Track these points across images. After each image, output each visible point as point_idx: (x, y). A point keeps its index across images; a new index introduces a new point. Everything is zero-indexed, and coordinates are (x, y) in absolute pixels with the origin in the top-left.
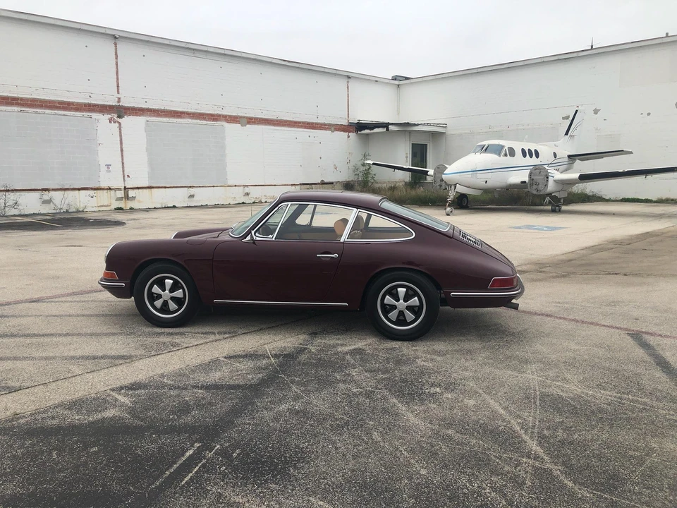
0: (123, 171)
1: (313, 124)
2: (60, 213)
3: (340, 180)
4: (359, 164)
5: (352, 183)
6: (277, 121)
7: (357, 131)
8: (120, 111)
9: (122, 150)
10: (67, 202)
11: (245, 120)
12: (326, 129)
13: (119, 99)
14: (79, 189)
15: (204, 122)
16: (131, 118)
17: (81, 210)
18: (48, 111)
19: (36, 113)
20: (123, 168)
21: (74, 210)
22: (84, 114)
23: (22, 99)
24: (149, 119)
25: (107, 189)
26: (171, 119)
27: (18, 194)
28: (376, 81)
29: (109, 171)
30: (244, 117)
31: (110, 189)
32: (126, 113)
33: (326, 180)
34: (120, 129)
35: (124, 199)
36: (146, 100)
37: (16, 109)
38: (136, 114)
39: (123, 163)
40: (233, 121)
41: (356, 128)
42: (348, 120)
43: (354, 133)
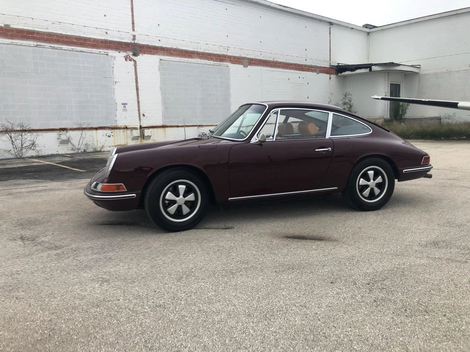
0: (139, 110)
1: (302, 65)
2: (77, 153)
4: (341, 103)
6: (273, 62)
7: (337, 73)
8: (135, 49)
9: (137, 89)
10: (84, 142)
11: (246, 61)
12: (313, 71)
13: (134, 36)
14: (96, 129)
15: (212, 62)
16: (146, 56)
17: (99, 149)
18: (65, 47)
19: (53, 48)
20: (139, 106)
21: (92, 150)
22: (101, 50)
23: (38, 33)
24: (162, 57)
25: (124, 128)
26: (182, 59)
27: (35, 134)
28: (352, 28)
29: (125, 110)
30: (246, 58)
31: (126, 128)
32: (140, 51)
34: (135, 67)
35: (140, 139)
36: (159, 38)
37: (32, 43)
38: (150, 53)
39: (138, 102)
40: (237, 61)
41: (336, 71)
42: (330, 63)
43: (335, 75)
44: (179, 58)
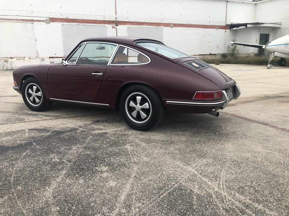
1: (207, 26)
3: (220, 53)
5: (226, 54)
6: (188, 25)
7: (230, 29)
8: (116, 23)
12: (213, 28)
13: (116, 18)
15: (153, 27)
16: (121, 26)
18: (88, 24)
19: (84, 25)
22: (102, 25)
23: (78, 20)
24: (129, 26)
26: (138, 26)
28: (243, 3)
29: (112, 50)
30: (172, 24)
32: (119, 24)
33: (212, 53)
34: (117, 31)
36: (127, 18)
37: (76, 24)
38: (123, 24)
40: (167, 26)
41: (230, 27)
42: (226, 23)
43: (229, 30)
44: (137, 26)
